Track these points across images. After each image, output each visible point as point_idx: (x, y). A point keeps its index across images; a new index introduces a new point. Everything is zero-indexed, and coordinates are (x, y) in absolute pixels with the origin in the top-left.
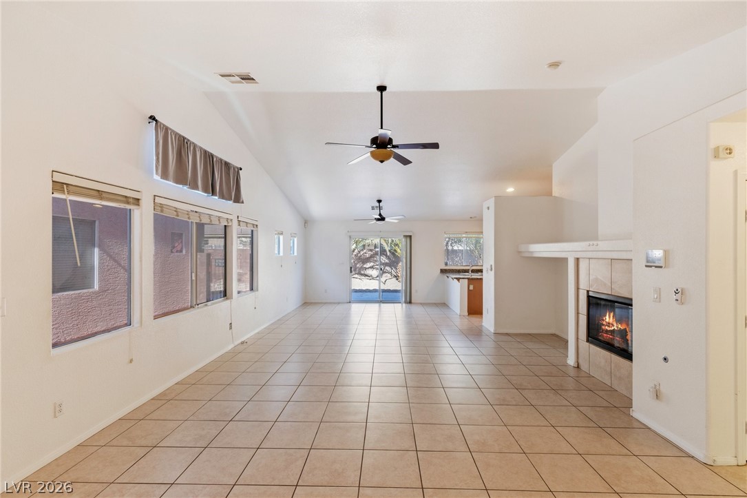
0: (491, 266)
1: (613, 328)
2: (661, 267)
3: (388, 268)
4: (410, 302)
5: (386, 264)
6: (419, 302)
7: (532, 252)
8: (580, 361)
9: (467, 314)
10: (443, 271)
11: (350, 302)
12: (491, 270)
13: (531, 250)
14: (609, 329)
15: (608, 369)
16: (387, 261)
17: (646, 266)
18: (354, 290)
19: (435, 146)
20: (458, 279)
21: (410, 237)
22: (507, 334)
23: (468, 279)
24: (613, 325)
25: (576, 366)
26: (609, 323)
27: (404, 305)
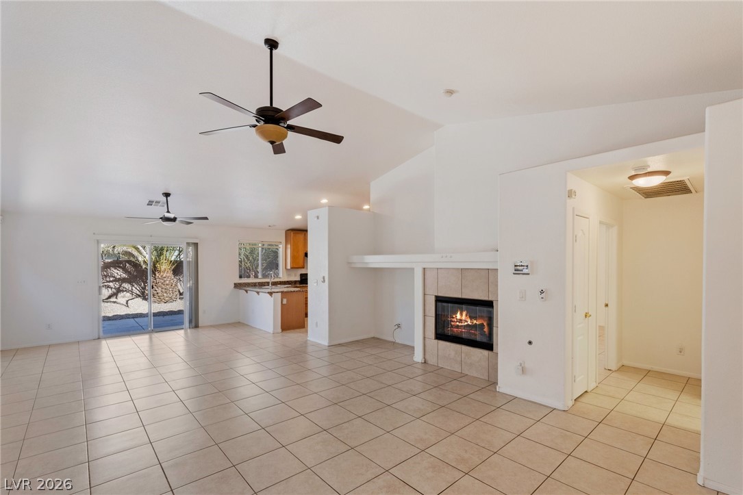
0: (324, 278)
1: (466, 323)
2: (528, 274)
3: (126, 285)
4: (197, 326)
5: (123, 280)
6: (209, 324)
7: (367, 263)
8: (427, 357)
9: (280, 330)
10: (237, 286)
11: (99, 338)
12: (324, 281)
13: (366, 261)
14: (460, 324)
15: (459, 359)
16: (124, 275)
17: (514, 274)
18: (104, 317)
19: (337, 139)
20: (271, 294)
21: (196, 245)
22: (340, 345)
23: (282, 292)
24: (467, 322)
25: (423, 362)
26: (461, 320)
27: (189, 330)
